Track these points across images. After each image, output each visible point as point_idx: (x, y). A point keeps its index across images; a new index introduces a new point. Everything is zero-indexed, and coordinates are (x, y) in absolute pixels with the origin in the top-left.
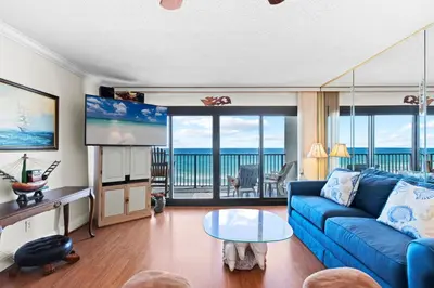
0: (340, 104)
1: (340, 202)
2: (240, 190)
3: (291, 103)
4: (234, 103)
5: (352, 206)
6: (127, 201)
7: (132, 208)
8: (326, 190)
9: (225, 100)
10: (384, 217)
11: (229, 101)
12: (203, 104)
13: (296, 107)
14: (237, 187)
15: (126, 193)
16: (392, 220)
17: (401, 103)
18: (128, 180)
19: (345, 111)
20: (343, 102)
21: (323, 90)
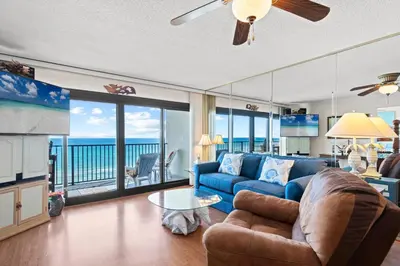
0: (217, 105)
1: (234, 174)
2: (137, 178)
3: (185, 101)
4: (138, 94)
5: (241, 175)
6: (18, 206)
7: (25, 214)
8: (223, 167)
9: (129, 90)
10: (262, 177)
11: (134, 91)
12: (106, 91)
13: (189, 105)
14: (134, 176)
15: (17, 196)
16: (268, 178)
17: (245, 109)
18: (20, 178)
19: (220, 111)
20: (219, 104)
21: (207, 93)
